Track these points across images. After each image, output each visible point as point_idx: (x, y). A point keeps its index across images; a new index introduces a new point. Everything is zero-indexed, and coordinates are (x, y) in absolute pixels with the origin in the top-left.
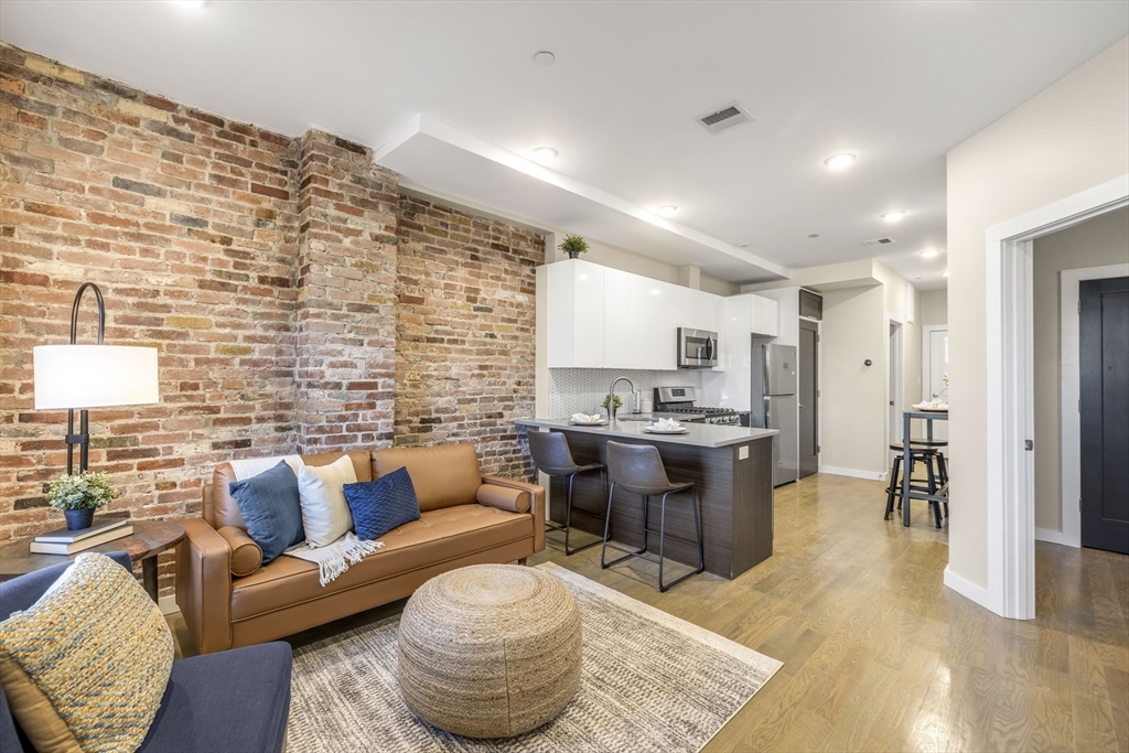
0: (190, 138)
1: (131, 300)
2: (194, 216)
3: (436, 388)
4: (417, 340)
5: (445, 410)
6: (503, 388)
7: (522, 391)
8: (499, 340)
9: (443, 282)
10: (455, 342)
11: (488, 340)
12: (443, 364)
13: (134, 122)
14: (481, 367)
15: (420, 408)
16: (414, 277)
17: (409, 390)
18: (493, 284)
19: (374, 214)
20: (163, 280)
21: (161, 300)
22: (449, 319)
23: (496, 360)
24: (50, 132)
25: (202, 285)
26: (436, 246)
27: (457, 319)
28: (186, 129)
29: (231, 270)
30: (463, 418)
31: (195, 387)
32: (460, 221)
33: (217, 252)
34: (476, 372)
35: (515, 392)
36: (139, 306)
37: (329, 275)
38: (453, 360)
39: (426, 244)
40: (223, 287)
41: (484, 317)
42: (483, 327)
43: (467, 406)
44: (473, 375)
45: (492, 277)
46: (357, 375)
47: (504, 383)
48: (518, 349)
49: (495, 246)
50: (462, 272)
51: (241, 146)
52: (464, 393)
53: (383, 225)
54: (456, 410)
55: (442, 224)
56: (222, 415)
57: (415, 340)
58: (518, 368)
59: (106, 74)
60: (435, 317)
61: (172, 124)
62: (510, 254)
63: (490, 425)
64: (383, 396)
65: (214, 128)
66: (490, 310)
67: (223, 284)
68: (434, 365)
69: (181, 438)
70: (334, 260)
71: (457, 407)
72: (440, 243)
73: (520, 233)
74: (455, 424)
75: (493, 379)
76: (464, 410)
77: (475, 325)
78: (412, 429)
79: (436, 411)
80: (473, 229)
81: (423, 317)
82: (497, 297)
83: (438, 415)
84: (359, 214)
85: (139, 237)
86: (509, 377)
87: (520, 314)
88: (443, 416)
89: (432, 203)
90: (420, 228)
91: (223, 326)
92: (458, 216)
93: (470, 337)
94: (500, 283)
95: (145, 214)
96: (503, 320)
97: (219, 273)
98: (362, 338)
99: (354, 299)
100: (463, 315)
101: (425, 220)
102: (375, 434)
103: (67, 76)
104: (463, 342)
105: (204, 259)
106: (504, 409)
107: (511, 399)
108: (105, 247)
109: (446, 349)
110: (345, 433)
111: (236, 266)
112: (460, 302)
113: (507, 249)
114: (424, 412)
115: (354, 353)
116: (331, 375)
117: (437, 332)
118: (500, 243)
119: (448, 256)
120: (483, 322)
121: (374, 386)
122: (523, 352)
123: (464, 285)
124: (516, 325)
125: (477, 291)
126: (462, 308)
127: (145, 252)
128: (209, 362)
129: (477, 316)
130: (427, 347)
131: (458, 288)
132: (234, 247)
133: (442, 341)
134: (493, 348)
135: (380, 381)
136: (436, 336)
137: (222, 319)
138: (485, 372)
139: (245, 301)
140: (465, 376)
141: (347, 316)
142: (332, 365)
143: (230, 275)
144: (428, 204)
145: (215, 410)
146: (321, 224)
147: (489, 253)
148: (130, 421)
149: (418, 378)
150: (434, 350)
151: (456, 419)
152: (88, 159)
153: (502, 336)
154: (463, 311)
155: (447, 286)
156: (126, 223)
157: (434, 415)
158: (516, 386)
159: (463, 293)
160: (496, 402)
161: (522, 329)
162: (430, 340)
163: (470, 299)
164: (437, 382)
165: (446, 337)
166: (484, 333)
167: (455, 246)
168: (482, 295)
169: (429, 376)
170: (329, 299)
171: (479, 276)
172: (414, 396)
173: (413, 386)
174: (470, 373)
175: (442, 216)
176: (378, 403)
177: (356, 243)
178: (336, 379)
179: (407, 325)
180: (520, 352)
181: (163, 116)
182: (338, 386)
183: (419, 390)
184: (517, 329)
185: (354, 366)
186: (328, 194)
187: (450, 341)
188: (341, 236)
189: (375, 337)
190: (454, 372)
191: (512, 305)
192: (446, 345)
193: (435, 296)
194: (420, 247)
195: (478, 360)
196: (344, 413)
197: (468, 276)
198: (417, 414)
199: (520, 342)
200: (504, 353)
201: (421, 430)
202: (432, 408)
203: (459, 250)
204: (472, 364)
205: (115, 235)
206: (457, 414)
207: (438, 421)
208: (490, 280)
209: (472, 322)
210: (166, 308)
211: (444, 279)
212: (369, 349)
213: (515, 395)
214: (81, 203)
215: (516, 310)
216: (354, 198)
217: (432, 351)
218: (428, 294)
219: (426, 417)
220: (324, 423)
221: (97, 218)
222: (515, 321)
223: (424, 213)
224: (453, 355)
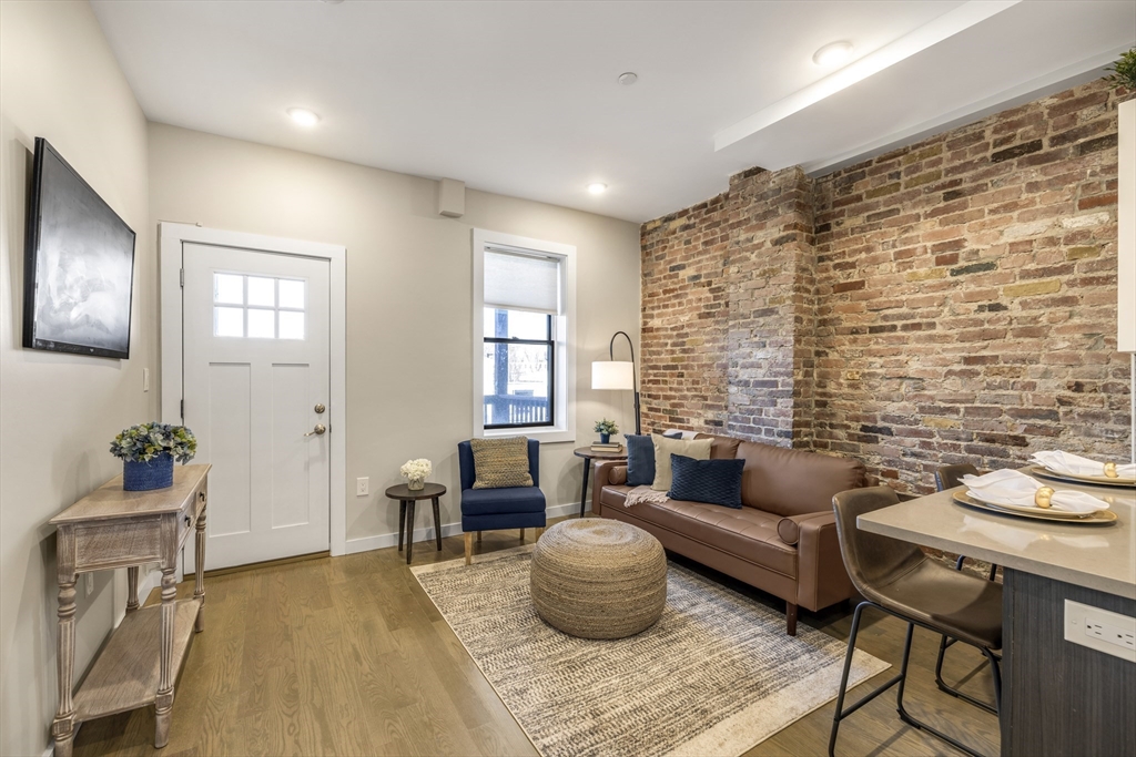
0: (693, 226)
1: (675, 333)
2: (696, 274)
3: (884, 390)
4: (855, 331)
5: (899, 420)
6: (1028, 394)
7: (1084, 402)
8: (1016, 310)
9: (892, 252)
10: (917, 326)
11: (987, 315)
12: (893, 358)
13: (674, 232)
14: (968, 361)
15: (860, 413)
16: (850, 260)
17: (846, 390)
18: (993, 222)
19: (776, 220)
20: (684, 319)
21: (686, 330)
22: (904, 298)
23: (1003, 347)
24: (653, 257)
25: (701, 316)
26: (883, 209)
27: (920, 295)
28: (693, 221)
29: (713, 302)
30: (931, 435)
31: (698, 383)
32: (922, 156)
33: (705, 293)
34: (957, 368)
35: (1062, 402)
36: (678, 335)
37: (741, 291)
38: (911, 353)
39: (866, 214)
40: (709, 315)
41: (973, 280)
42: (970, 298)
43: (938, 418)
44: (950, 373)
45: (992, 212)
46: (760, 375)
47: (1032, 386)
48: (1076, 321)
49: (997, 157)
50: (928, 226)
51: (715, 213)
52: (932, 398)
53: (782, 227)
54: (916, 422)
55: (891, 176)
56: (709, 402)
57: (852, 333)
58: (1076, 358)
59: (666, 213)
60: (883, 299)
61: (687, 222)
62: (1046, 148)
63: (991, 453)
64: (783, 394)
65: (704, 210)
66: (990, 266)
67: (708, 313)
68: (880, 361)
69: (691, 414)
70: (744, 277)
71: (918, 416)
72: (886, 203)
73: (1078, 95)
74: (916, 440)
75: (999, 379)
76: (930, 423)
77: (956, 298)
78: (851, 436)
79: (884, 419)
80: (946, 154)
81: (864, 303)
82: (1007, 238)
83: (886, 424)
84: (761, 227)
85: (677, 297)
86: (1045, 374)
87: (1074, 254)
88: (894, 427)
89: (876, 158)
90: (859, 198)
91: (708, 341)
92: (917, 152)
93: (946, 315)
94: (1015, 214)
95: (679, 282)
96: (1026, 275)
97: (706, 307)
98: (764, 340)
99: (759, 305)
100: (930, 287)
101: (866, 185)
102: (775, 430)
103: (658, 224)
104: (932, 325)
105: (700, 299)
106: (1026, 431)
107: (1053, 415)
108: (666, 306)
109: (898, 338)
110: (752, 425)
111: (715, 298)
112: (923, 271)
113: (1037, 145)
114: (867, 419)
115: (760, 354)
116: (744, 375)
117: (885, 318)
118: (1017, 142)
119: (902, 214)
120: (973, 288)
121: (775, 384)
122: (1093, 326)
123: (929, 244)
124: (1065, 278)
125: (958, 244)
126: (928, 276)
127: (680, 304)
128: (703, 366)
129: (956, 284)
130: (870, 340)
131: (919, 251)
132: (713, 286)
133: (894, 328)
134: (1000, 327)
135: (780, 379)
136: (884, 324)
137: (708, 337)
138: (978, 368)
139: (717, 322)
140: (935, 374)
141: (753, 322)
142: (744, 367)
143: (712, 306)
144: (869, 163)
145: (705, 398)
146: (735, 251)
147: (987, 174)
148: (676, 401)
149: (857, 377)
150: (879, 343)
151: (917, 433)
152: (662, 262)
153: (1024, 305)
154: (929, 282)
155: (899, 255)
156: (673, 290)
157: (880, 424)
158: (1069, 393)
159: (929, 255)
160: (1005, 417)
161: (1087, 282)
162: (873, 330)
163: (940, 262)
164: (885, 382)
165: (899, 323)
166: (974, 306)
167: (912, 196)
168: (970, 246)
169: (872, 375)
170: (741, 310)
171: (962, 220)
172: (852, 398)
173: (850, 386)
174: (945, 369)
175: (890, 166)
176: (779, 400)
177: (759, 256)
178: (745, 378)
179: (843, 316)
180: (1079, 327)
181: (683, 221)
182: (746, 384)
183: (858, 392)
184: (1071, 284)
185: (760, 367)
186: (739, 224)
187: (905, 328)
188: (748, 254)
189: (774, 338)
190: (914, 367)
191: (1052, 241)
192: (899, 333)
193: (879, 273)
194: (859, 221)
195: (962, 350)
196: (752, 407)
197: (938, 228)
198: (857, 419)
199: (1082, 307)
200: (1031, 331)
201: (860, 439)
202: (878, 414)
203: (923, 196)
204: (948, 356)
205: (669, 299)
206: (921, 427)
207: (889, 432)
208: (987, 218)
209: (949, 293)
210: (686, 335)
211: (894, 246)
212: (770, 350)
213: (1062, 410)
214: (660, 287)
215: (1064, 249)
216: (758, 215)
217: (877, 343)
218: (872, 273)
219: (870, 425)
220: (737, 414)
221: (665, 292)
222: (1066, 269)
223: (864, 177)
224: (912, 345)
